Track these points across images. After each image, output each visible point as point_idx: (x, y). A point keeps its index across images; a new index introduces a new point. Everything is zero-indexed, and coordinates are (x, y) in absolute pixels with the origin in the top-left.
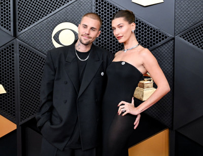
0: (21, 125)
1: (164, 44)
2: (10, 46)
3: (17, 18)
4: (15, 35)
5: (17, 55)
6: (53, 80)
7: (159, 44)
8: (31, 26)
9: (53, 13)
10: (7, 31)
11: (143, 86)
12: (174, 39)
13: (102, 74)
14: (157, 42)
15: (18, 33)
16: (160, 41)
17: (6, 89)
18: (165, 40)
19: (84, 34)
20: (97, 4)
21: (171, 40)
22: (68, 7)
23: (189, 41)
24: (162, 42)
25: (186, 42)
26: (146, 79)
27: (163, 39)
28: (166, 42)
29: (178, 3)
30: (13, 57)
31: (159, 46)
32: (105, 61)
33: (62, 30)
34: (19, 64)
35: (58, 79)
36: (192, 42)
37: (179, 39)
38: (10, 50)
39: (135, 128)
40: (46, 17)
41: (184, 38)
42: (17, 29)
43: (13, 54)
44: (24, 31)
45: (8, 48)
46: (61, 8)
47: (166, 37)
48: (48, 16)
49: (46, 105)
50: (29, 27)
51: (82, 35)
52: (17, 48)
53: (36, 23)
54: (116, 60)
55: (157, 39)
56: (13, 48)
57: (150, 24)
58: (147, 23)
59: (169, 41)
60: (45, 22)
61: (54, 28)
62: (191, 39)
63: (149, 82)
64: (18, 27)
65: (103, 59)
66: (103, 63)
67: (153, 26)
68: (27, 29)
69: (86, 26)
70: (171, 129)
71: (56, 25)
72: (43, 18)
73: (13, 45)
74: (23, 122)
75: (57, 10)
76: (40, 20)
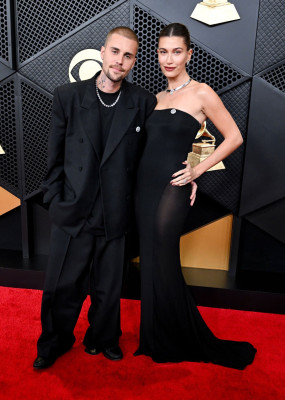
0: (27, 201)
1: (236, 87)
2: (8, 85)
3: (18, 40)
4: (15, 67)
5: (18, 98)
6: (64, 135)
7: (228, 87)
8: (39, 54)
9: (71, 33)
10: (4, 60)
11: (199, 151)
12: (250, 80)
13: (138, 129)
14: (225, 85)
15: (20, 65)
16: (230, 82)
17: (4, 149)
18: (238, 81)
19: (114, 64)
20: (136, 21)
21: (247, 81)
22: (92, 25)
23: (273, 84)
24: (233, 84)
25: (270, 85)
26: (204, 141)
27: (234, 80)
28: (239, 85)
29: (263, 22)
30: (13, 101)
31: (228, 91)
32: (143, 108)
33: (84, 61)
34: (21, 111)
35: (71, 134)
36: (279, 85)
37: (259, 79)
38: (9, 89)
39: (192, 204)
40: (61, 40)
41: (266, 78)
42: (19, 58)
43: (13, 97)
44: (28, 61)
45: (5, 87)
46: (82, 25)
47: (239, 77)
48: (64, 37)
49: (55, 170)
50: (36, 56)
51: (111, 67)
52: (18, 88)
53: (45, 49)
54: (159, 107)
55: (225, 79)
56: (12, 87)
57: (217, 56)
58: (213, 53)
59: (243, 83)
60: (58, 47)
61: (71, 58)
62: (277, 82)
63: (209, 145)
64: (19, 55)
65: (139, 106)
66: (139, 111)
67: (221, 58)
68: (32, 58)
69: (116, 51)
70: (236, 215)
71: (76, 53)
72: (57, 42)
73: (12, 82)
74: (29, 196)
75: (78, 29)
76: (52, 45)
